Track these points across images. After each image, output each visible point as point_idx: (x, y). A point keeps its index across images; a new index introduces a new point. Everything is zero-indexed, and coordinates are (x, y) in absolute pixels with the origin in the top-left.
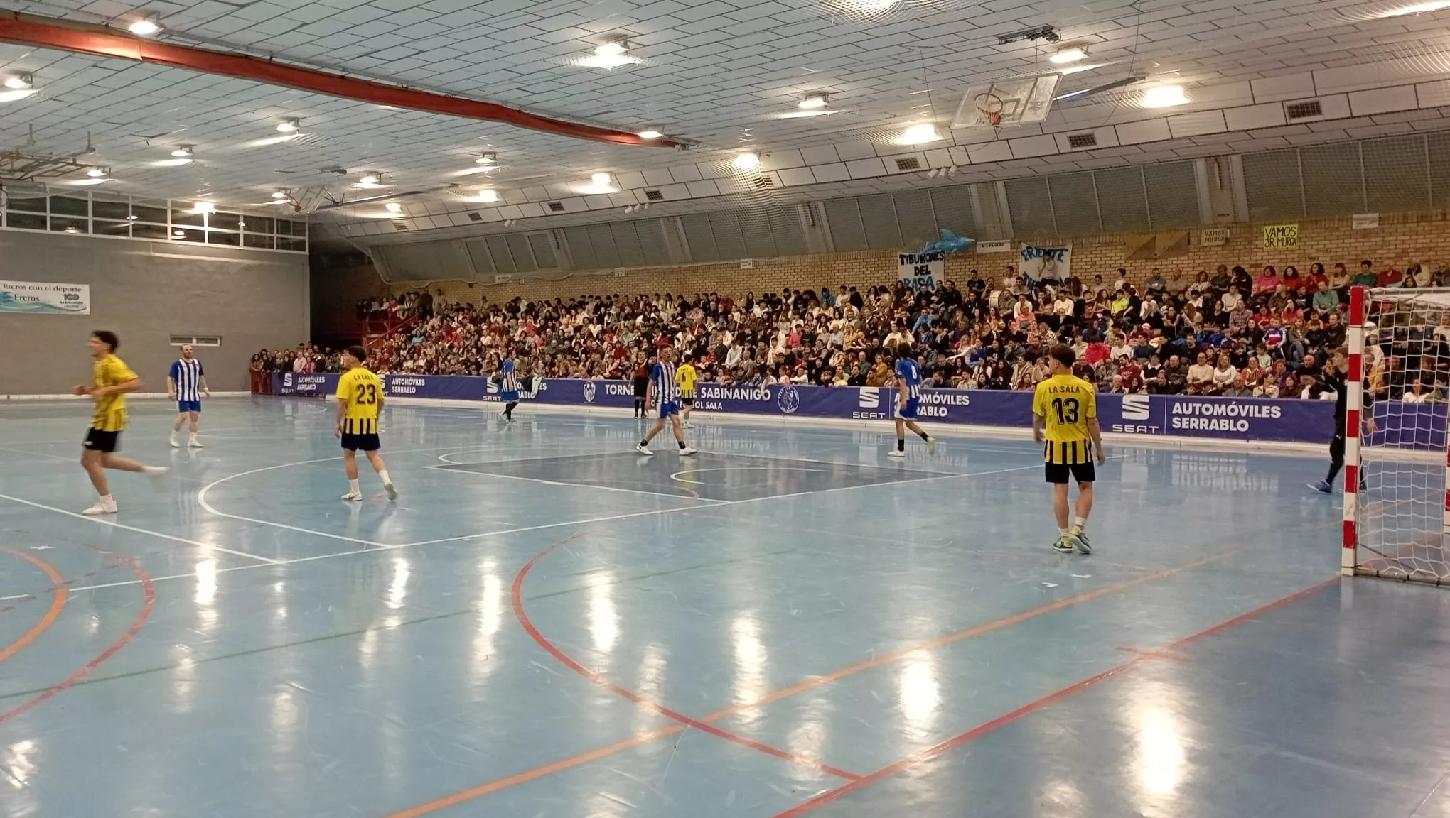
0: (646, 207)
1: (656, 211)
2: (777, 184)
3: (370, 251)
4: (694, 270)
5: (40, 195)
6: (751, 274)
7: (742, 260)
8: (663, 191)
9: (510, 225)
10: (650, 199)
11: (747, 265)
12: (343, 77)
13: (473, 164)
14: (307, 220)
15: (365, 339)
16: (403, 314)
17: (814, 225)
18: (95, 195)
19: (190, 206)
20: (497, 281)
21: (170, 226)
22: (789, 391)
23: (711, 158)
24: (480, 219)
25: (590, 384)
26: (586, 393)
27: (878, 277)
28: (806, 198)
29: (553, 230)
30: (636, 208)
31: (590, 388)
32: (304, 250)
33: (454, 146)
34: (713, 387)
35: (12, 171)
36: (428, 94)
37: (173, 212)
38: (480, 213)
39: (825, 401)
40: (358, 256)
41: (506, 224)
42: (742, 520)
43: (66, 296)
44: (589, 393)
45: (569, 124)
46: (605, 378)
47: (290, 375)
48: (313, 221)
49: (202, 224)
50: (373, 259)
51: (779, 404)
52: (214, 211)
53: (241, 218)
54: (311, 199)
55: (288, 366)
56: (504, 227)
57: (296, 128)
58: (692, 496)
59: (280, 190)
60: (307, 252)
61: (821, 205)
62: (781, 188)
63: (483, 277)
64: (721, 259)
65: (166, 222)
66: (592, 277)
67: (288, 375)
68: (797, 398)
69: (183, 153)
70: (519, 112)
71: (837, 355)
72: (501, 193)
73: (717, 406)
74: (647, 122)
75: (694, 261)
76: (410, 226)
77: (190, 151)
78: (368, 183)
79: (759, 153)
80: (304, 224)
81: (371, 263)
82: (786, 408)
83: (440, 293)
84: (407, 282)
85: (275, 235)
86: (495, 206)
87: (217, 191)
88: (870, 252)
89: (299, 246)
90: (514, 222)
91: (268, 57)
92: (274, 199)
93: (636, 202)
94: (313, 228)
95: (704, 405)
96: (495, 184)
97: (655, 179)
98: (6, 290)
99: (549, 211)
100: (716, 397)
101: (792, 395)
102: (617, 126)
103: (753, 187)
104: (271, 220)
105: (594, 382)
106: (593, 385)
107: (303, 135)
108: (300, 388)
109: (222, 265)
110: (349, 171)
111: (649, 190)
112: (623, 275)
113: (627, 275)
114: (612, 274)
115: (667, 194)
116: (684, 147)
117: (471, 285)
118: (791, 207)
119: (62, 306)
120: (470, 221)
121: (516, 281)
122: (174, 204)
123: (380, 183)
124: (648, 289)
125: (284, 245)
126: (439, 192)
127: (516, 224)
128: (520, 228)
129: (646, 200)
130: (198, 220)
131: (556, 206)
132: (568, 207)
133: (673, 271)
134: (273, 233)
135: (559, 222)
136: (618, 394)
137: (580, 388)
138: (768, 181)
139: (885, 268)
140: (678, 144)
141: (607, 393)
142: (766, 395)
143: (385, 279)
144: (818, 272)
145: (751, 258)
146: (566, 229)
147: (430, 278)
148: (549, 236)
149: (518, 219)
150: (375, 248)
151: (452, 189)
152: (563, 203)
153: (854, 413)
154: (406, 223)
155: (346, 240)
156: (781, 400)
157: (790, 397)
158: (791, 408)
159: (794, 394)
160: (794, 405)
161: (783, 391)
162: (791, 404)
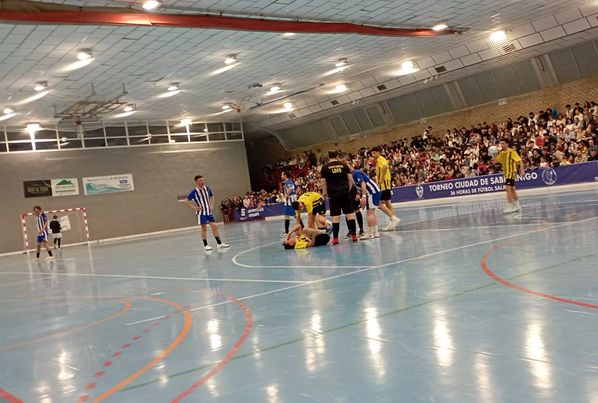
0: (436, 78)
1: (444, 78)
2: (518, 47)
3: (276, 133)
4: (470, 111)
5: (100, 127)
6: (506, 107)
7: (500, 100)
8: (446, 65)
9: (355, 104)
10: (438, 72)
11: (503, 102)
12: (261, 20)
13: (334, 67)
14: (241, 121)
15: (280, 184)
16: (301, 166)
17: (544, 70)
18: (128, 123)
19: (179, 122)
20: (351, 139)
21: (169, 135)
22: (549, 171)
23: (475, 39)
24: (338, 103)
25: (420, 187)
26: (418, 192)
27: (591, 95)
28: (537, 53)
29: (380, 103)
30: (431, 79)
31: (420, 189)
32: (242, 139)
33: (325, 57)
34: (498, 176)
35: (84, 114)
36: (309, 22)
37: (170, 127)
38: (338, 100)
39: (574, 173)
40: (270, 137)
41: (353, 103)
43: (121, 182)
44: (420, 192)
45: (392, 29)
46: (426, 182)
47: (244, 209)
48: (244, 121)
49: (186, 132)
50: (279, 138)
51: (544, 180)
52: (191, 123)
53: (206, 125)
54: (245, 104)
55: (241, 205)
56: (352, 105)
57: (236, 60)
58: (542, 223)
59: (226, 104)
60: (243, 140)
61: (547, 56)
62: (522, 49)
63: (342, 138)
64: (486, 102)
65: (167, 133)
66: (406, 127)
67: (243, 210)
68: (555, 174)
69: (174, 88)
70: (362, 25)
71: (572, 145)
72: (348, 85)
73: (502, 188)
74: (438, 20)
75: (469, 106)
76: (298, 115)
77: (178, 86)
78: (275, 90)
79: (506, 30)
80: (239, 123)
81: (278, 141)
82: (549, 182)
83: (319, 151)
84: (299, 149)
85: (225, 132)
86: (346, 94)
87: (192, 111)
88: (584, 80)
89: (239, 136)
90: (358, 102)
91: (219, 14)
92: (223, 110)
93: (430, 76)
94: (244, 125)
95: (494, 188)
96: (345, 80)
97: (440, 59)
98: (89, 182)
99: (378, 91)
100: (501, 182)
101: (551, 173)
102: (419, 26)
103: (504, 53)
104: (221, 124)
105: (422, 185)
106: (421, 187)
107: (241, 63)
108: (250, 216)
109: (199, 153)
110: (264, 85)
111: (436, 67)
112: (426, 122)
113: (428, 122)
114: (419, 123)
115: (449, 67)
116: (460, 33)
117: (336, 144)
118: (528, 61)
119: (119, 187)
120: (332, 106)
121: (362, 137)
122: (170, 122)
123: (281, 89)
124: (445, 127)
125: (230, 137)
126: (315, 89)
127: (359, 103)
128: (362, 105)
129: (436, 73)
130: (183, 130)
131: (381, 88)
132: (389, 87)
133: (456, 115)
134: (223, 131)
135: (384, 97)
136: (438, 190)
137: (414, 190)
138: (513, 46)
139: (595, 88)
140: (456, 31)
141: (431, 190)
142: (534, 176)
143: (287, 149)
144: (550, 99)
145: (505, 98)
146: (388, 101)
147: (312, 144)
148: (378, 107)
149: (360, 99)
150: (279, 131)
151: (321, 87)
152: (386, 84)
153: (595, 178)
154: (295, 113)
155: (263, 129)
156: (545, 178)
157: (550, 174)
158: (552, 182)
159: (552, 172)
160: (554, 179)
161: (545, 171)
162: (551, 179)
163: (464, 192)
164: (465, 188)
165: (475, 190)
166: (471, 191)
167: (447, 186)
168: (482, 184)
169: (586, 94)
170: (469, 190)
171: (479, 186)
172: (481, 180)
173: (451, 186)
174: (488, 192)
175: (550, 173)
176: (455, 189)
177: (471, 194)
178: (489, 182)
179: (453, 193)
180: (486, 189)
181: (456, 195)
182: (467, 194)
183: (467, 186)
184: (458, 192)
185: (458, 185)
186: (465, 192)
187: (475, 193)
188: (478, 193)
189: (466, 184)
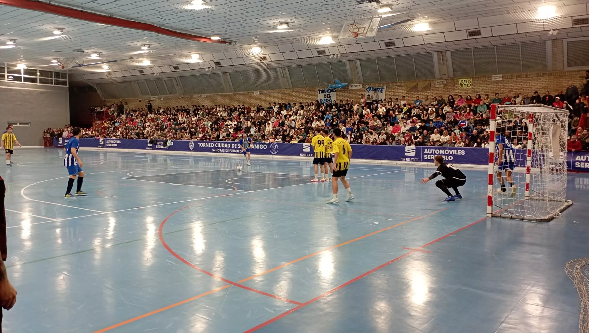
0: (214, 69)
1: (219, 70)
2: (269, 60)
3: (95, 86)
4: (235, 95)
6: (258, 97)
7: (255, 91)
8: (221, 62)
9: (156, 75)
10: (216, 65)
11: (257, 93)
12: (82, 11)
13: (140, 49)
14: (67, 72)
15: (94, 123)
17: (284, 77)
19: (15, 66)
20: (152, 99)
21: (6, 74)
22: (274, 145)
23: (241, 48)
24: (144, 73)
25: (192, 142)
26: (190, 146)
27: (310, 99)
28: (280, 66)
29: (175, 78)
30: (210, 69)
31: (192, 144)
32: (66, 85)
33: (132, 41)
36: (119, 19)
37: (8, 68)
38: (143, 70)
39: (289, 149)
40: (90, 88)
41: (155, 75)
42: (255, 199)
44: (191, 146)
45: (181, 33)
46: (198, 140)
47: (61, 139)
48: (70, 73)
49: (20, 74)
50: (97, 89)
51: (270, 150)
52: (26, 68)
53: (38, 71)
54: (69, 63)
55: (60, 135)
56: (154, 76)
57: (62, 33)
58: (235, 189)
59: (55, 59)
60: (68, 86)
61: (286, 69)
62: (270, 62)
63: (145, 97)
64: (246, 91)
65: (5, 73)
66: (191, 98)
67: (60, 139)
68: (278, 148)
69: (11, 43)
70: (159, 27)
72: (152, 62)
74: (214, 33)
75: (235, 91)
76: (113, 76)
77: (15, 42)
78: (94, 56)
79: (261, 47)
80: (66, 74)
81: (96, 91)
82: (273, 152)
83: (126, 104)
84: (112, 99)
85: (53, 79)
86: (150, 67)
87: (27, 59)
88: (307, 88)
89: (64, 83)
90: (158, 74)
91: (49, 2)
92: (52, 63)
93: (210, 66)
94: (70, 75)
96: (150, 58)
97: (218, 57)
99: (173, 70)
101: (275, 147)
102: (201, 34)
103: (259, 61)
104: (51, 72)
105: (193, 142)
106: (193, 143)
107: (65, 36)
109: (30, 92)
110: (85, 51)
111: (215, 61)
112: (205, 97)
113: (206, 97)
114: (200, 96)
115: (223, 63)
116: (230, 43)
117: (140, 101)
118: (275, 69)
120: (139, 74)
121: (159, 99)
122: (8, 65)
123: (99, 57)
124: (217, 103)
125: (58, 83)
126: (126, 61)
127: (159, 75)
128: (161, 77)
129: (214, 65)
130: (19, 72)
131: (176, 68)
132: (181, 69)
133: (226, 96)
134: (52, 78)
135: (177, 74)
136: (204, 146)
137: (187, 144)
138: (265, 58)
139: (312, 95)
140: (227, 42)
141: (199, 146)
142: (265, 147)
143: (102, 97)
144: (286, 96)
145: (258, 90)
146: (180, 77)
147: (122, 98)
148: (173, 80)
149: (160, 73)
150: (98, 84)
151: (131, 60)
152: (179, 66)
153: (301, 154)
154: (111, 74)
155: (85, 81)
158: (275, 152)
161: (272, 145)
163: (220, 150)
164: (221, 148)
165: (227, 150)
166: (225, 150)
167: (210, 145)
168: (232, 147)
169: (308, 97)
171: (231, 148)
172: (232, 144)
173: (212, 145)
174: (236, 153)
176: (215, 148)
177: (225, 152)
178: (237, 146)
179: (213, 150)
180: (235, 151)
181: (215, 152)
182: (222, 152)
183: (223, 147)
184: (217, 150)
185: (217, 145)
187: (227, 152)
188: (229, 152)
189: (223, 145)
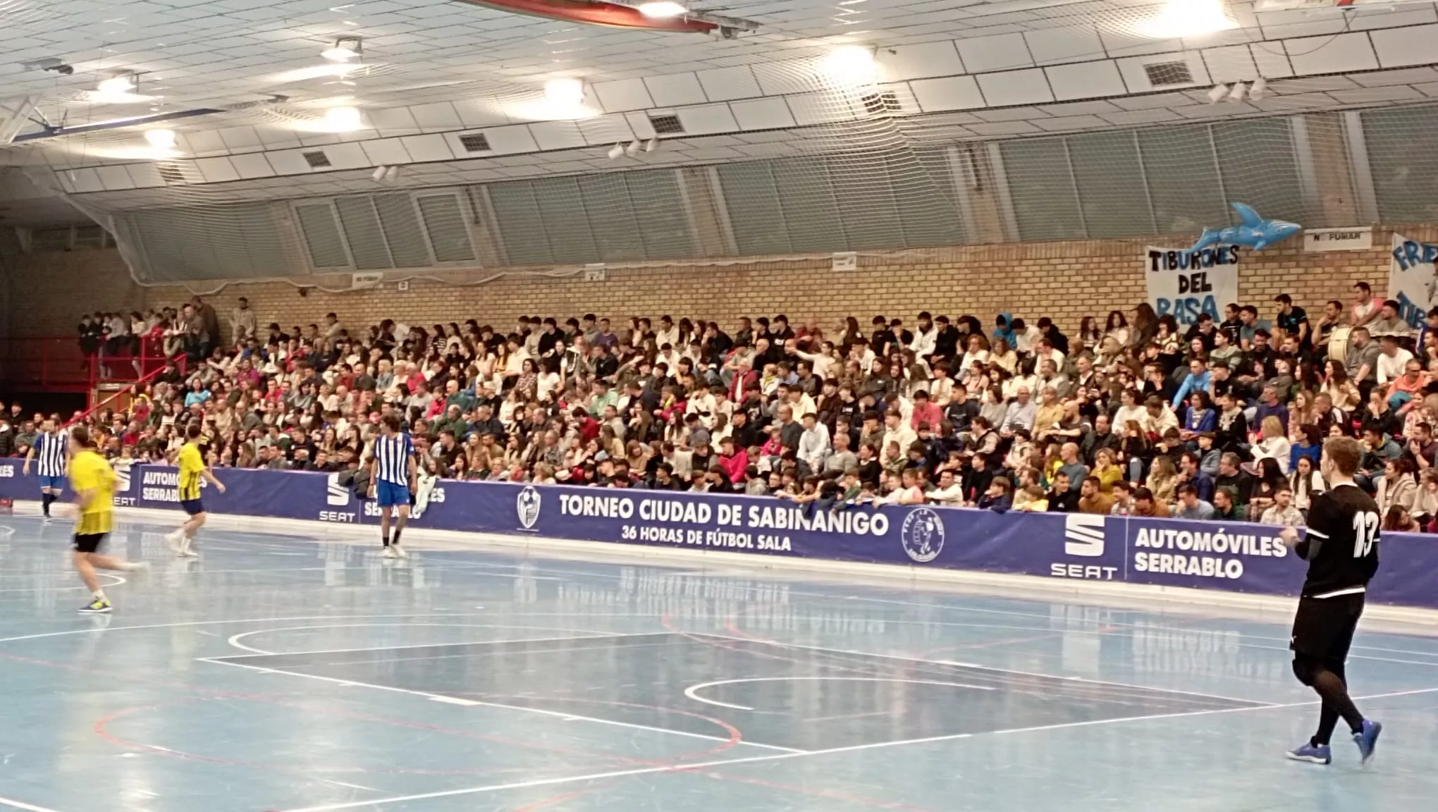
0: (649, 147)
1: (668, 154)
2: (909, 107)
3: (111, 221)
4: (741, 271)
6: (853, 281)
7: (836, 254)
8: (683, 116)
9: (383, 177)
10: (659, 131)
11: (845, 263)
13: (317, 59)
15: (94, 392)
16: (171, 345)
17: (979, 189)
20: (356, 285)
22: (924, 518)
23: (779, 54)
24: (327, 163)
25: (531, 492)
26: (522, 510)
27: (1107, 294)
28: (965, 136)
29: (467, 187)
30: (631, 148)
31: (531, 500)
33: (281, 24)
34: (774, 505)
38: (329, 153)
39: (996, 539)
40: (89, 230)
41: (377, 174)
42: (828, 792)
44: (528, 509)
46: (559, 481)
50: (116, 237)
51: (905, 543)
56: (371, 179)
58: (727, 734)
61: (994, 149)
62: (915, 116)
63: (329, 276)
64: (795, 252)
66: (537, 281)
68: (941, 532)
71: (1018, 448)
72: (370, 113)
73: (780, 543)
75: (742, 254)
76: (192, 176)
78: (115, 91)
79: (876, 47)
81: (112, 244)
82: (919, 553)
84: (180, 283)
86: (358, 140)
88: (1092, 243)
90: (392, 171)
93: (630, 137)
95: (755, 541)
96: (359, 97)
97: (670, 92)
99: (462, 152)
100: (779, 526)
101: (930, 527)
103: (863, 113)
105: (538, 489)
106: (536, 496)
110: (77, 68)
111: (657, 113)
112: (602, 277)
113: (608, 278)
114: (580, 275)
115: (691, 123)
116: (727, 32)
117: (303, 292)
118: (935, 153)
120: (305, 167)
121: (392, 284)
123: (137, 91)
124: (653, 307)
126: (251, 110)
127: (397, 175)
128: (403, 182)
129: (651, 133)
131: (474, 142)
132: (497, 145)
133: (699, 273)
135: (478, 172)
136: (585, 513)
137: (509, 500)
138: (891, 101)
139: (1120, 277)
140: (715, 27)
141: (564, 511)
142: (879, 524)
143: (138, 275)
144: (986, 282)
145: (854, 250)
146: (491, 185)
147: (222, 277)
148: (458, 198)
149: (399, 166)
150: (123, 215)
151: (273, 105)
152: (488, 136)
153: (1054, 566)
154: (182, 169)
155: (67, 200)
156: (908, 536)
157: (926, 530)
158: (927, 553)
159: (934, 523)
160: (934, 547)
161: (912, 517)
162: (927, 544)
163: (662, 534)
164: (669, 525)
165: (695, 536)
166: (685, 535)
167: (614, 508)
168: (721, 521)
169: (1093, 290)
170: (680, 531)
171: (712, 525)
172: (722, 507)
173: (626, 508)
174: (735, 549)
175: (924, 525)
176: (636, 521)
177: (684, 545)
178: (745, 517)
179: (629, 532)
180: (733, 540)
181: (638, 541)
182: (671, 544)
183: (675, 519)
184: (646, 533)
185: (648, 510)
186: (667, 537)
187: (694, 546)
188: (703, 546)
189: (675, 511)
